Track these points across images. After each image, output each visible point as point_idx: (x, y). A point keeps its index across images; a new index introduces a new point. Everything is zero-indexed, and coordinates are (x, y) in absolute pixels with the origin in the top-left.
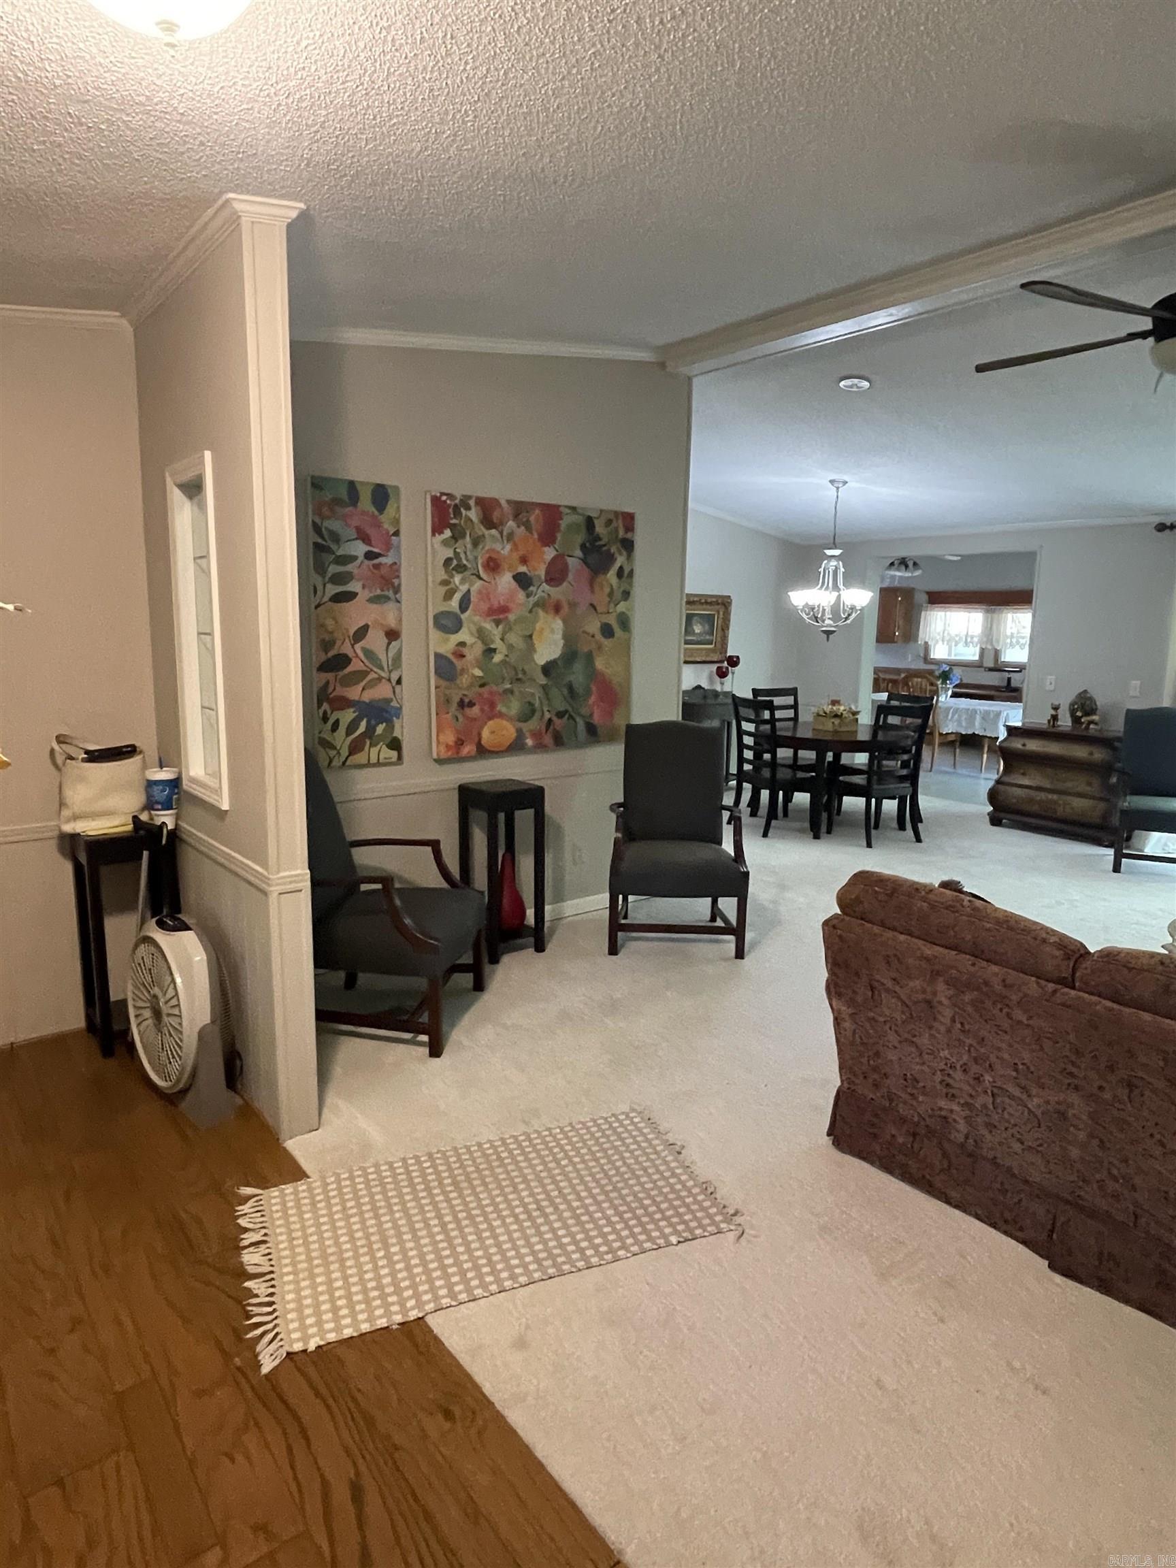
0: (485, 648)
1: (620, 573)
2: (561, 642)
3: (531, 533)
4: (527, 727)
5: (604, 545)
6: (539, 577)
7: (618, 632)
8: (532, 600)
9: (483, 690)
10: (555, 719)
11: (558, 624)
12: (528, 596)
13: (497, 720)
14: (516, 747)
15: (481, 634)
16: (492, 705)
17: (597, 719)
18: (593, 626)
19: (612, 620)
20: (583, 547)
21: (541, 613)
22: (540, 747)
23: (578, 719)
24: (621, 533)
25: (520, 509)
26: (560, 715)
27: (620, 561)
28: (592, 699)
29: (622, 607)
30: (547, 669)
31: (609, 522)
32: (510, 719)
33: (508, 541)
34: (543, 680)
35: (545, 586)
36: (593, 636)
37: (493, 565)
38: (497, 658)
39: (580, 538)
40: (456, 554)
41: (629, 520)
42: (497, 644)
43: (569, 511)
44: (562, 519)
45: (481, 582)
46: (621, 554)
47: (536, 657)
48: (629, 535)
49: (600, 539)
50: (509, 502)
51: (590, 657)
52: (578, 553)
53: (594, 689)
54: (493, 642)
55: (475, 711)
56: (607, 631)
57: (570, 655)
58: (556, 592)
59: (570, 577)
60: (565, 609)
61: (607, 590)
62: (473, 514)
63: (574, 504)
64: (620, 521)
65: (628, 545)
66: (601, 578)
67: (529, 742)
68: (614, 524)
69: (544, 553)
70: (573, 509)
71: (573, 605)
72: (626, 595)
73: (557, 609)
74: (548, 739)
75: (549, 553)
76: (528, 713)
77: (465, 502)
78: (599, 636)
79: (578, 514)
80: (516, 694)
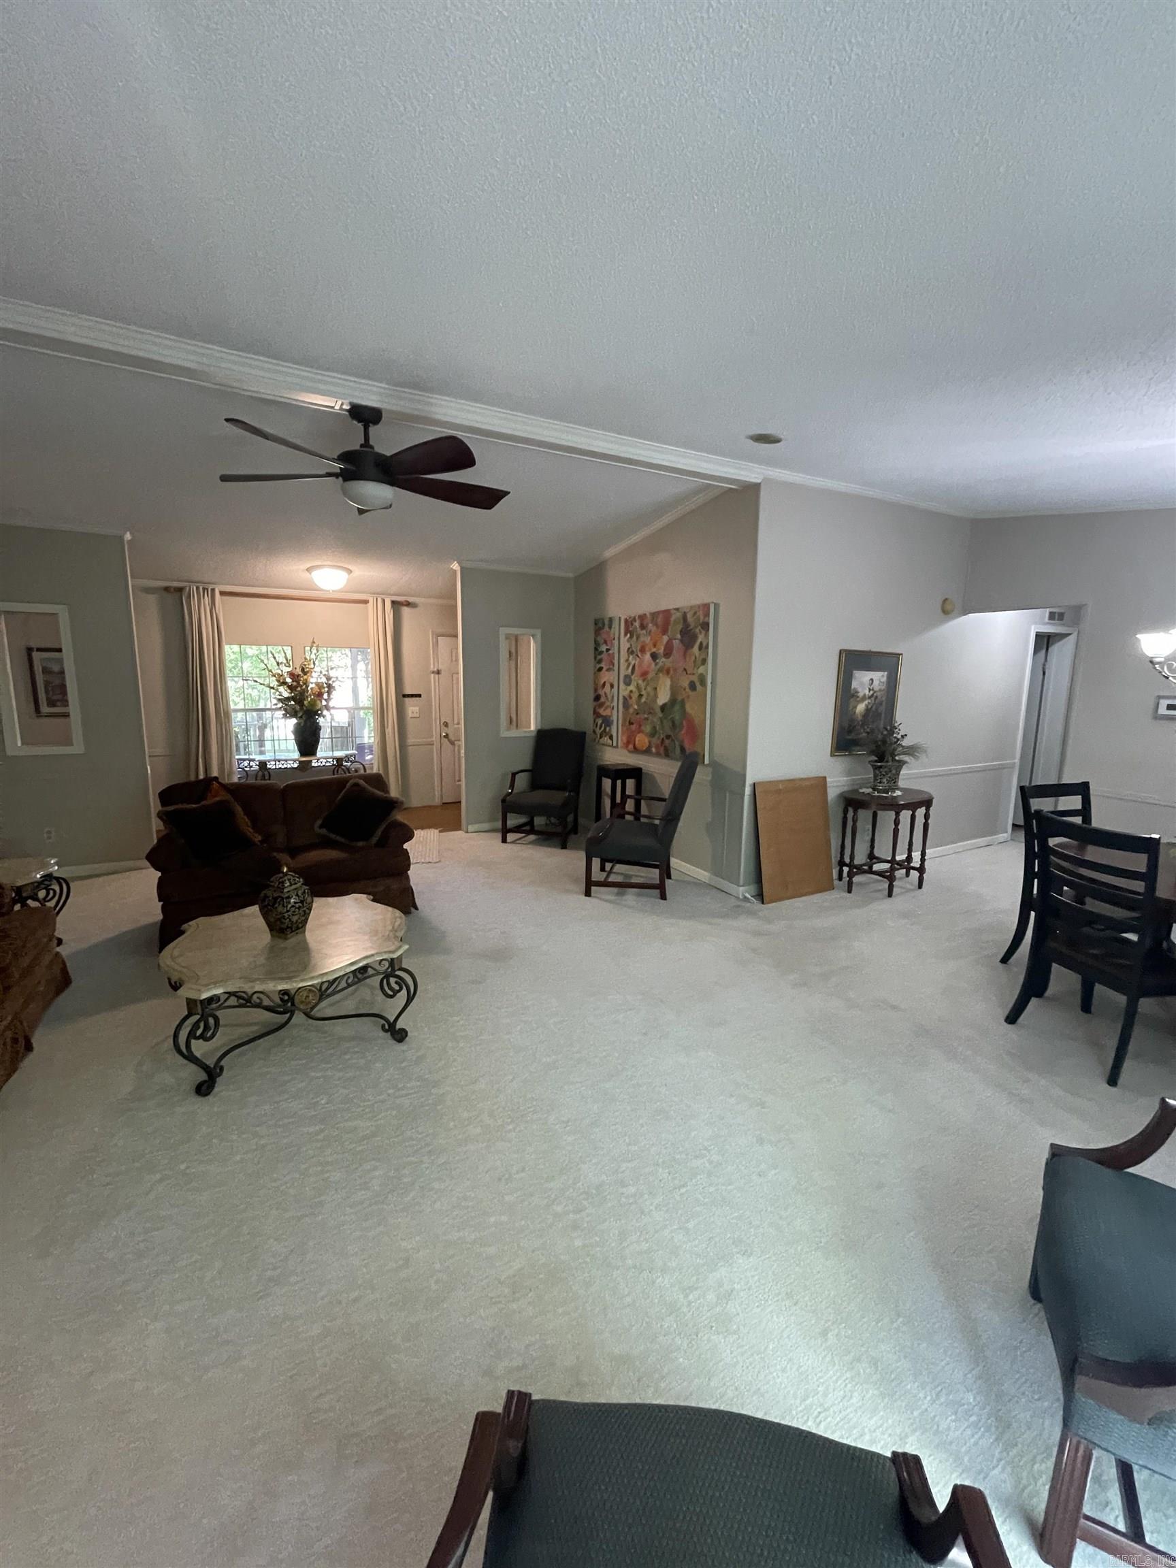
0: (638, 694)
1: (700, 648)
2: (671, 693)
3: (659, 629)
4: (653, 741)
5: (694, 629)
6: (661, 654)
7: (699, 687)
8: (657, 668)
9: (637, 716)
10: (665, 739)
11: (668, 682)
12: (656, 664)
13: (641, 734)
14: (647, 752)
15: (638, 687)
16: (640, 726)
17: (687, 744)
18: (686, 684)
19: (695, 678)
20: (682, 632)
21: (661, 675)
22: (658, 754)
23: (676, 743)
25: (653, 616)
26: (668, 737)
27: (701, 638)
28: (682, 732)
29: (701, 670)
30: (663, 708)
32: (645, 735)
33: (649, 635)
34: (661, 715)
35: (663, 659)
36: (685, 689)
37: (643, 649)
38: (643, 700)
39: (680, 627)
40: (630, 645)
41: (706, 609)
42: (644, 692)
43: (673, 611)
45: (639, 658)
46: (701, 633)
47: (658, 701)
48: (706, 620)
49: (691, 625)
50: (650, 614)
51: (683, 703)
52: (679, 636)
53: (685, 724)
54: (642, 691)
55: (635, 727)
56: (693, 686)
57: (673, 701)
58: (666, 662)
59: (674, 653)
60: (672, 672)
61: (693, 658)
62: (638, 624)
63: (677, 607)
64: (701, 610)
65: (705, 626)
66: (690, 651)
67: (654, 750)
68: (697, 613)
69: (663, 639)
70: (677, 609)
71: (675, 670)
72: (704, 661)
73: (668, 672)
74: (662, 750)
75: (665, 638)
76: (654, 733)
78: (688, 690)
79: (679, 613)
80: (649, 721)
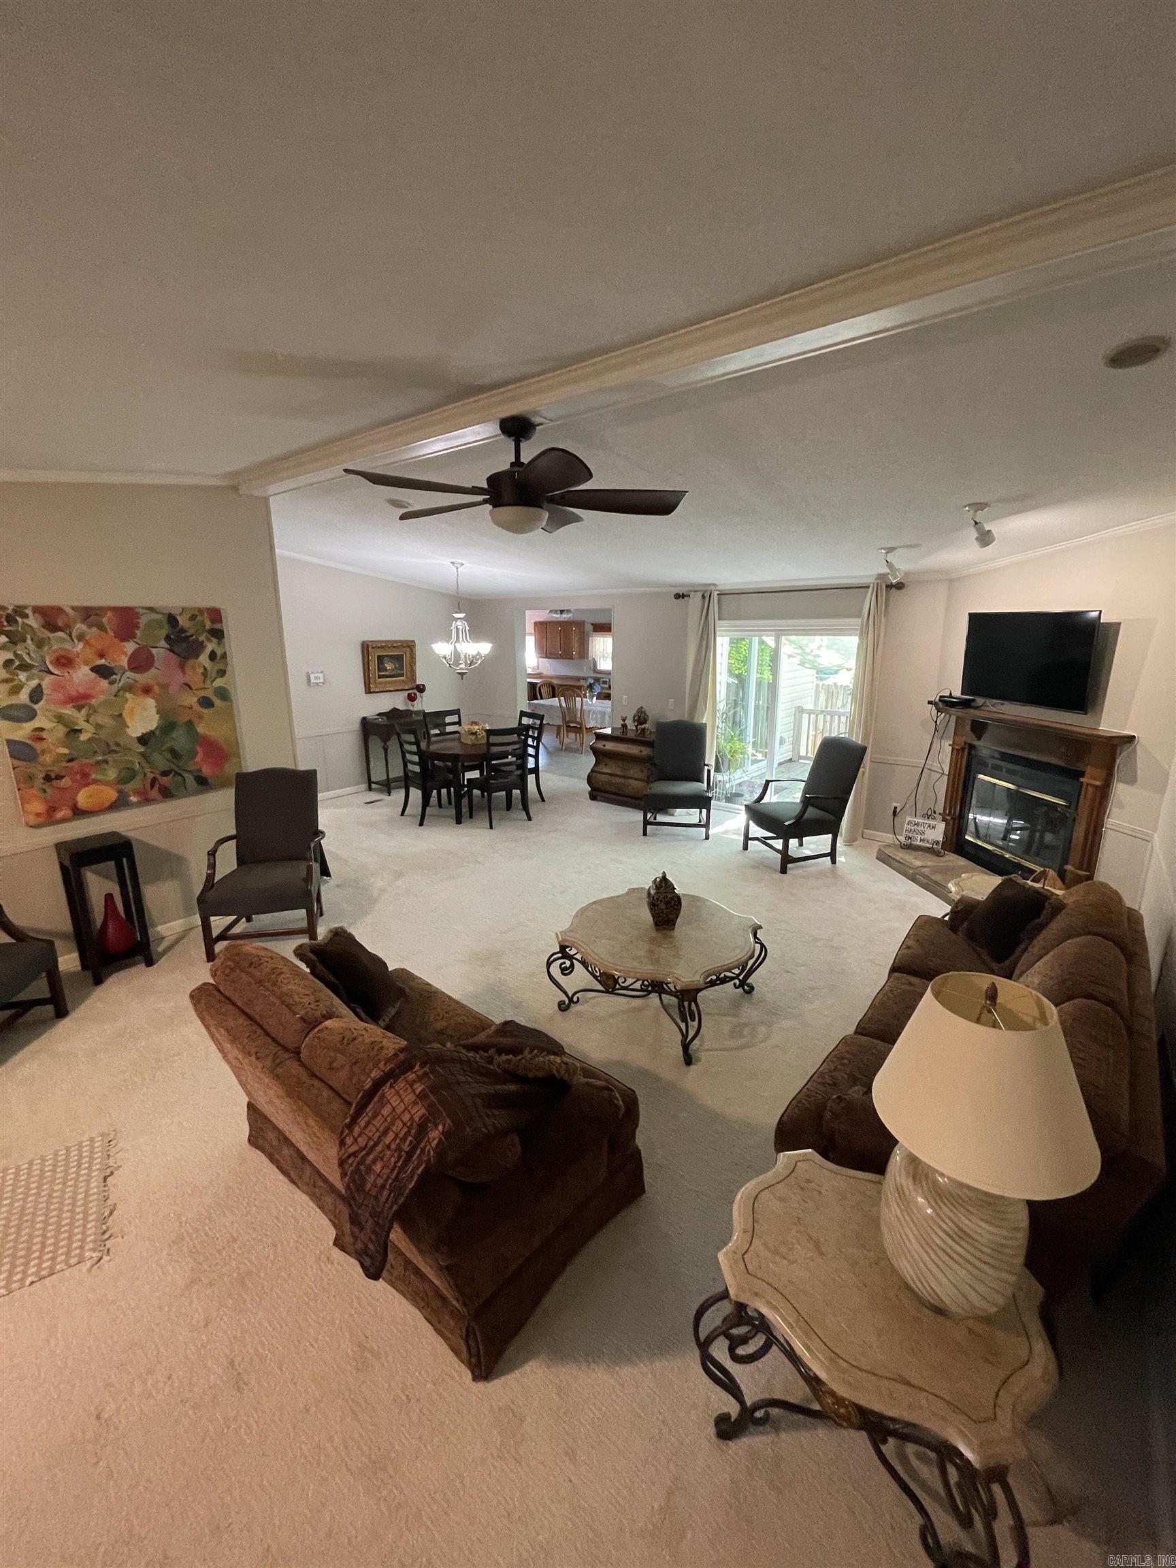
0: (66, 730)
1: (213, 656)
2: (157, 717)
3: (106, 631)
4: (128, 787)
5: (192, 636)
6: (122, 667)
7: (218, 702)
8: (115, 687)
9: (70, 764)
10: (159, 777)
11: (151, 703)
12: (111, 683)
13: (92, 787)
14: (120, 804)
15: (60, 719)
16: (86, 776)
17: (206, 771)
18: (191, 700)
19: (209, 693)
20: (167, 638)
21: (128, 695)
22: (146, 800)
23: (186, 775)
24: (208, 625)
25: (88, 614)
26: (165, 774)
27: (210, 647)
28: (199, 758)
29: (219, 682)
30: (143, 740)
31: (193, 618)
32: (107, 784)
33: (79, 640)
34: (142, 749)
35: (128, 674)
36: (191, 708)
37: (65, 661)
38: (84, 737)
39: (164, 632)
40: (16, 655)
41: (216, 614)
42: (82, 724)
43: (145, 611)
44: (139, 618)
45: (53, 677)
46: (211, 641)
47: (129, 731)
48: (218, 626)
49: (186, 631)
50: (73, 608)
51: (190, 725)
52: (163, 643)
53: (199, 749)
54: (77, 724)
55: (66, 782)
56: (206, 703)
57: (168, 726)
58: (142, 678)
59: (156, 665)
60: (156, 689)
61: (202, 670)
62: (33, 621)
63: (152, 605)
64: (206, 615)
65: (218, 634)
66: (191, 661)
67: (134, 799)
68: (199, 618)
69: (124, 646)
70: (151, 609)
71: (164, 687)
72: (222, 673)
73: (147, 690)
74: (155, 793)
75: (130, 647)
76: (128, 775)
77: (20, 611)
78: (197, 707)
79: (158, 613)
80: (111, 763)
